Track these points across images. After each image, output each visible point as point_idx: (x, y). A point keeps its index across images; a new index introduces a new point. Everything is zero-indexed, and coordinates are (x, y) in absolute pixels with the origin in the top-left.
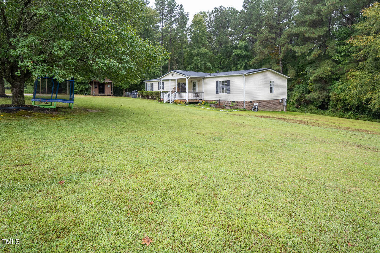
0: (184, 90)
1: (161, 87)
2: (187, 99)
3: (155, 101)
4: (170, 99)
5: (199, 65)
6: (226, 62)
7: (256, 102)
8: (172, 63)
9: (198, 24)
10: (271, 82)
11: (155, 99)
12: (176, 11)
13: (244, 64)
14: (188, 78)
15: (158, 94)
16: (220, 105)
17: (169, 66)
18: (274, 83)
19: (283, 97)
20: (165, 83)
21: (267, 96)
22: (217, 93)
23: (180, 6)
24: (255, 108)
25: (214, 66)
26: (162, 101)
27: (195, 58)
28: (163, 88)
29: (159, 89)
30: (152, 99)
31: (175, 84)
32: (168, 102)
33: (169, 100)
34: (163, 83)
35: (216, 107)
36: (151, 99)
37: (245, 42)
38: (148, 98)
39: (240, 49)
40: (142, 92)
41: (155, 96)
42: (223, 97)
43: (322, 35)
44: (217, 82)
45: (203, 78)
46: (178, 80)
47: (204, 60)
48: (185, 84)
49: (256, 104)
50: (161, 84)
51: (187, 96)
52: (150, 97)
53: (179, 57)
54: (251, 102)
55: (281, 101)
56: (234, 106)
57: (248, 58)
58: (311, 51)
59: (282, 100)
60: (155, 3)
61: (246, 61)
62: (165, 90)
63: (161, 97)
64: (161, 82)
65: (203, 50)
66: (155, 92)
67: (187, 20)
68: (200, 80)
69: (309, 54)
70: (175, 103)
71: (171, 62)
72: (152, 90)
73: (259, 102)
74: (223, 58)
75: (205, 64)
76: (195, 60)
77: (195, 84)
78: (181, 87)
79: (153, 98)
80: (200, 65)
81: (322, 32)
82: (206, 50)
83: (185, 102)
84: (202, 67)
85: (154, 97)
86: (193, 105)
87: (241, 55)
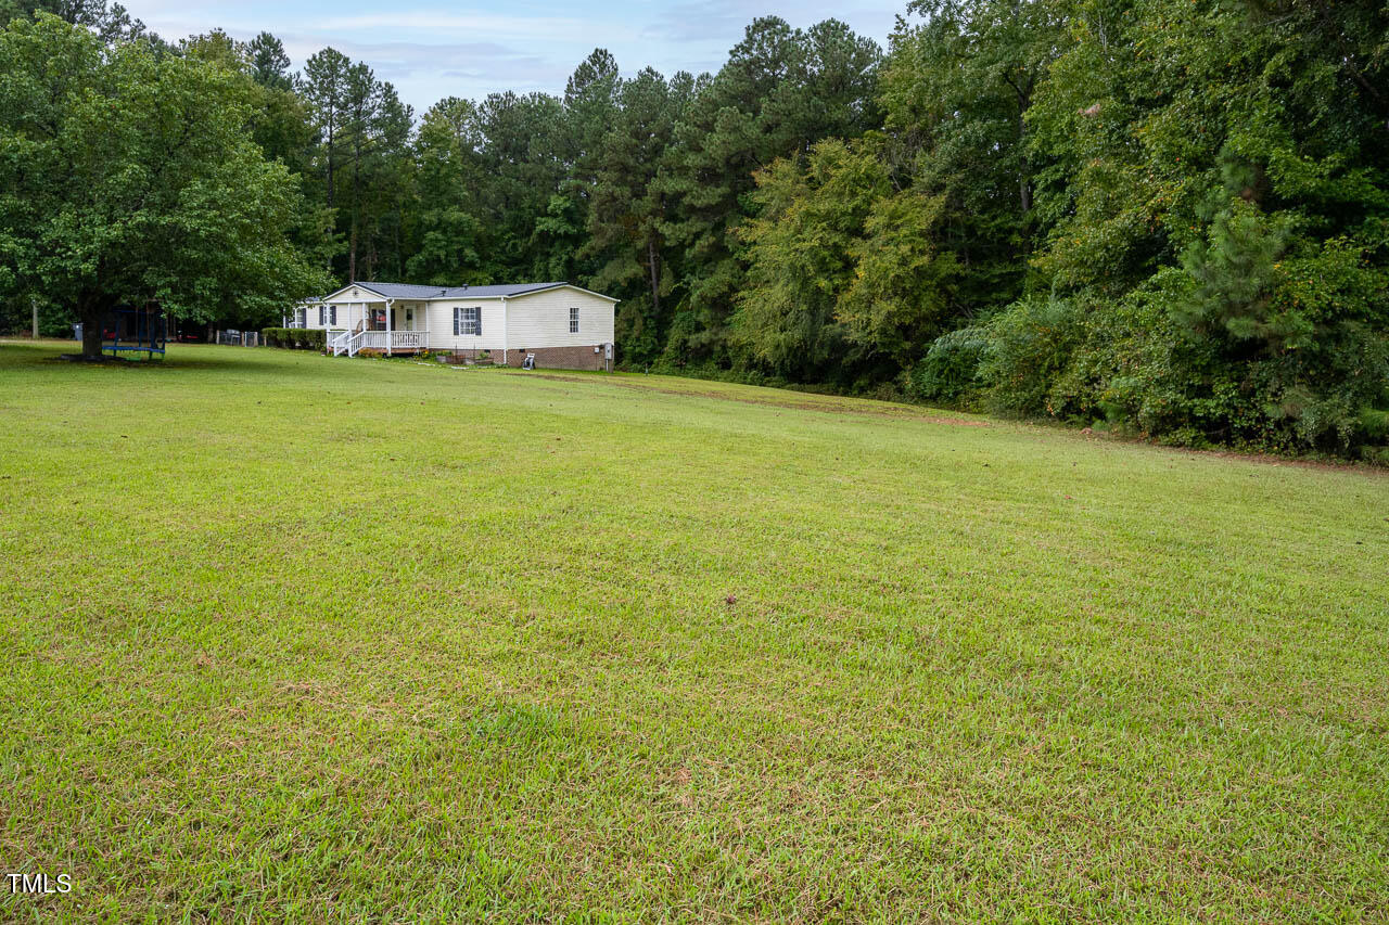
0: (383, 327)
1: (328, 319)
2: (389, 347)
3: (312, 352)
4: (349, 347)
5: (442, 254)
6: (520, 249)
7: (531, 350)
8: (362, 248)
9: (437, 143)
10: (574, 312)
11: (312, 349)
12: (374, 101)
13: (565, 257)
14: (391, 301)
15: (320, 336)
16: (455, 358)
17: (353, 255)
18: (580, 313)
19: (603, 342)
20: (338, 308)
21: (564, 339)
22: (456, 333)
23: (384, 86)
24: (528, 363)
25: (489, 258)
26: (332, 352)
27: (431, 235)
28: (333, 322)
29: (321, 323)
30: (304, 349)
31: (363, 314)
32: (345, 354)
33: (347, 351)
34: (333, 309)
35: (448, 363)
36: (300, 348)
37: (566, 200)
38: (293, 347)
39: (555, 216)
40: (275, 332)
41: (313, 342)
42: (466, 342)
43: (714, 203)
44: (456, 310)
45: (429, 301)
46: (369, 304)
47: (458, 242)
48: (383, 313)
49: (531, 356)
50: (328, 310)
51: (387, 341)
52: (297, 344)
53: (383, 230)
54: (522, 351)
55: (597, 350)
56: (485, 359)
57: (577, 240)
58: (698, 236)
59: (601, 347)
60: (308, 68)
61: (570, 248)
62: (339, 325)
63: (328, 345)
64: (328, 307)
65: (454, 214)
66: (311, 332)
67: (407, 124)
68: (422, 305)
69: (692, 245)
70: (361, 355)
71: (359, 245)
72: (304, 325)
73: (540, 352)
74: (515, 238)
75: (460, 251)
76: (431, 240)
77: (407, 313)
78: (376, 320)
79: (305, 346)
80: (447, 256)
81: (714, 196)
82: (462, 214)
83: (385, 354)
84: (453, 259)
85: (308, 343)
86: (400, 360)
87: (555, 232)
